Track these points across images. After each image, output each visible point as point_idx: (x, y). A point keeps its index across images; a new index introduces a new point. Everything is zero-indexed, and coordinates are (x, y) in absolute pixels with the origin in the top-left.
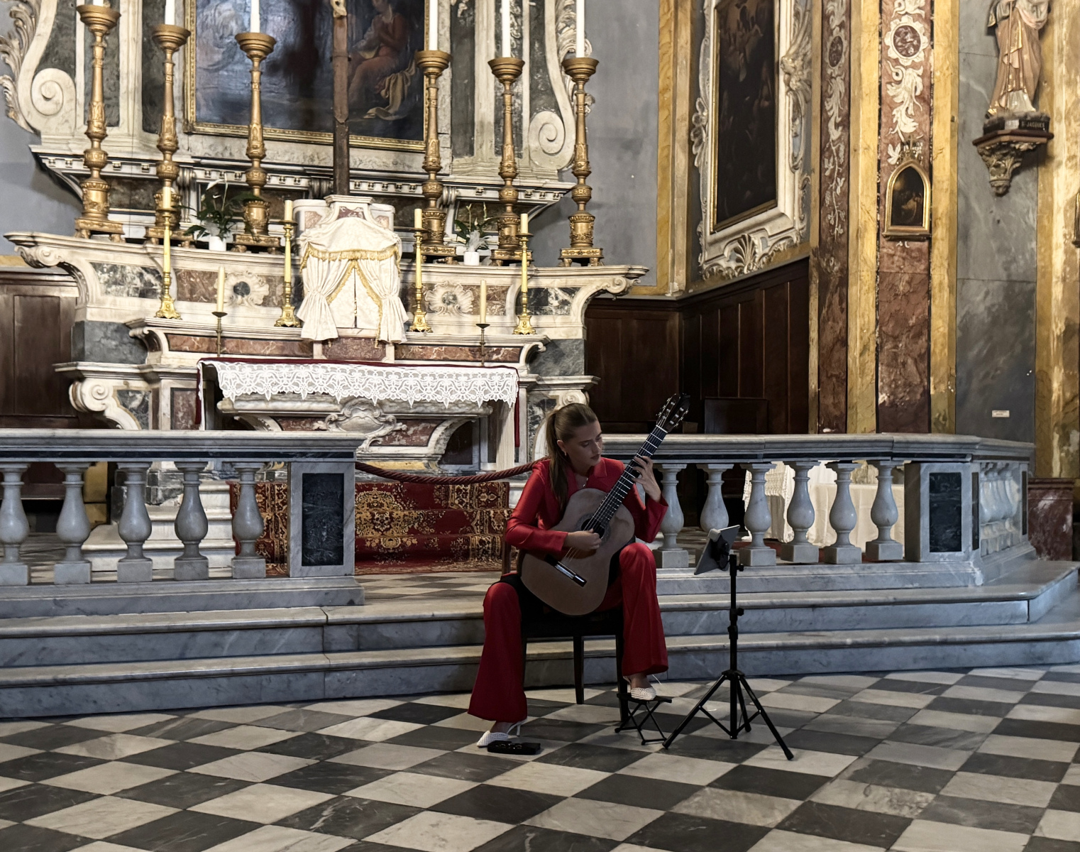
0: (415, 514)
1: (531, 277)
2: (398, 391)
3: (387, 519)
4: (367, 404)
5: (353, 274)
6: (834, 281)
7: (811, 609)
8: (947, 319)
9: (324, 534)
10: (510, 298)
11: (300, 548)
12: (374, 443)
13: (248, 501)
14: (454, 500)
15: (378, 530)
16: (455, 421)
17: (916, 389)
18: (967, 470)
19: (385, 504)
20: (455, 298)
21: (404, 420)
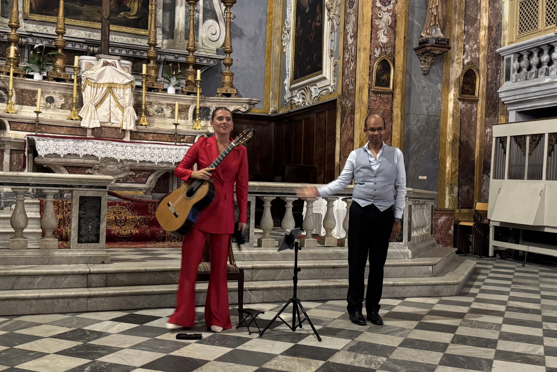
0: (138, 217)
1: (201, 102)
2: (131, 155)
3: (123, 220)
4: (114, 161)
5: (109, 96)
6: (348, 111)
7: (333, 269)
8: (399, 132)
9: (90, 227)
10: (191, 111)
11: (77, 234)
12: (118, 181)
13: (50, 208)
15: (118, 226)
16: (161, 171)
19: (123, 213)
20: (162, 110)
21: (134, 171)
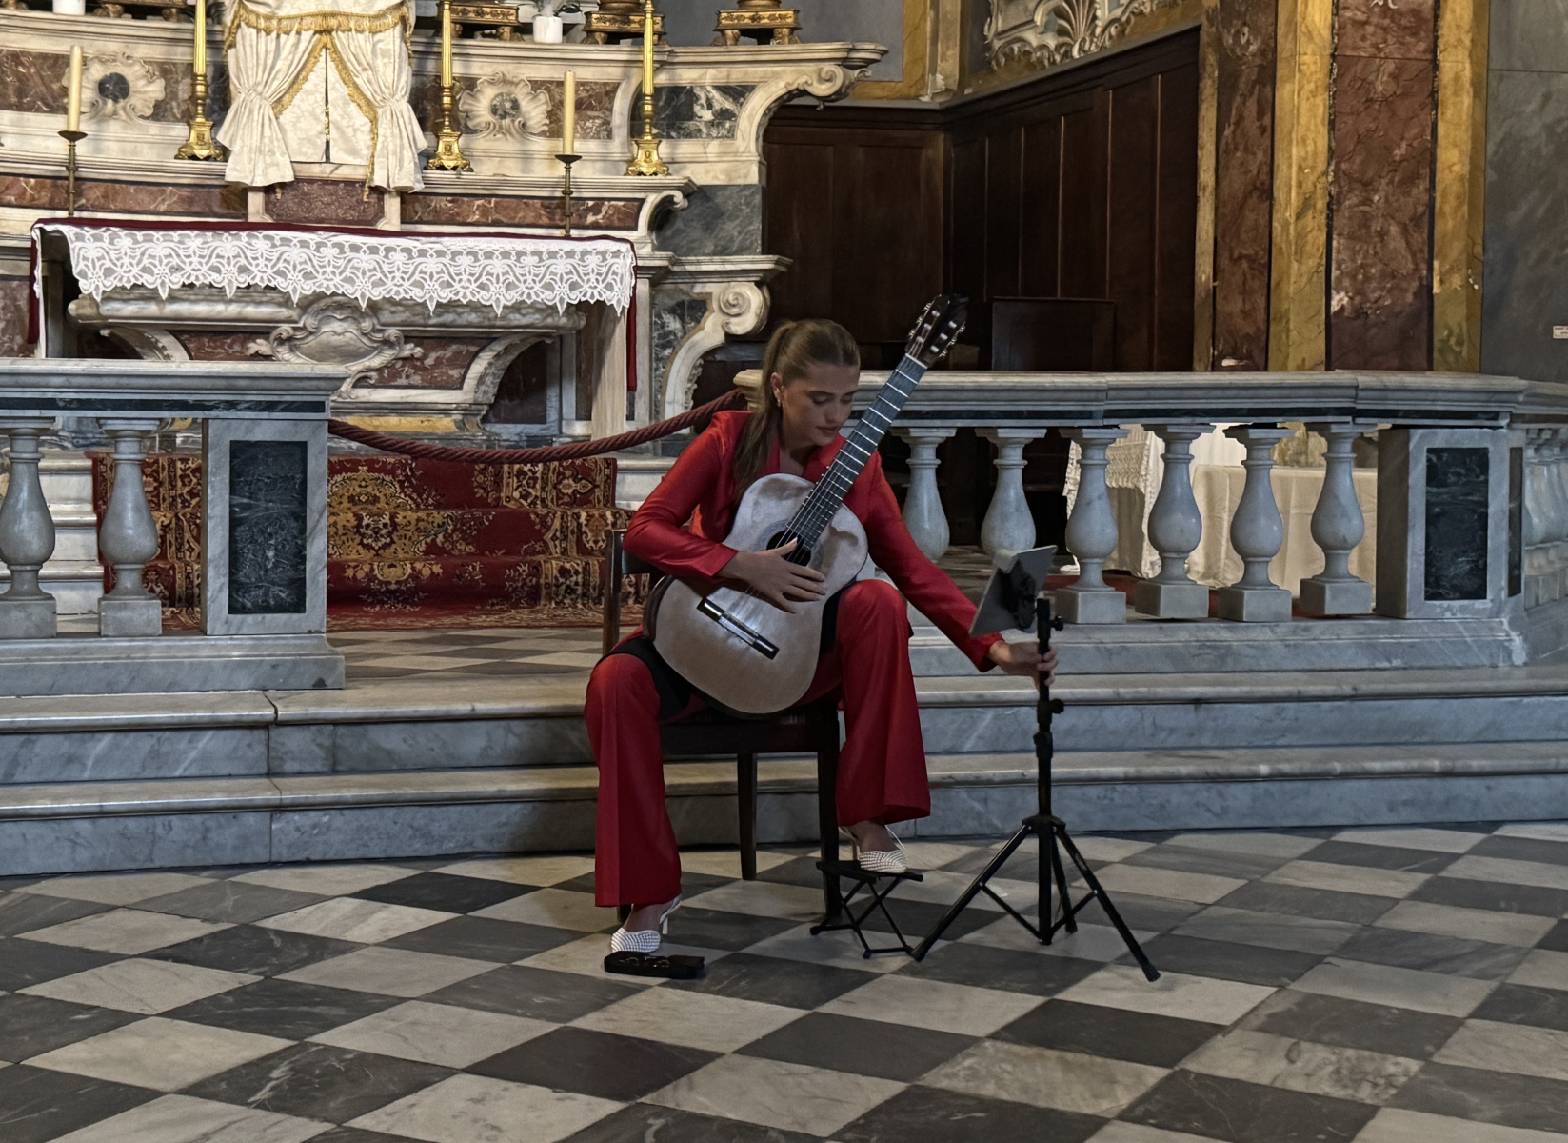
0: (438, 517)
1: (660, 66)
2: (406, 284)
3: (385, 525)
4: (347, 307)
5: (322, 59)
6: (1248, 73)
7: (1191, 707)
8: (1467, 147)
9: (271, 554)
10: (621, 105)
11: (225, 580)
12: (361, 382)
13: (129, 490)
14: (512, 493)
15: (368, 547)
16: (516, 340)
17: (1404, 285)
18: (1499, 443)
19: (382, 498)
20: (515, 105)
21: (418, 339)
